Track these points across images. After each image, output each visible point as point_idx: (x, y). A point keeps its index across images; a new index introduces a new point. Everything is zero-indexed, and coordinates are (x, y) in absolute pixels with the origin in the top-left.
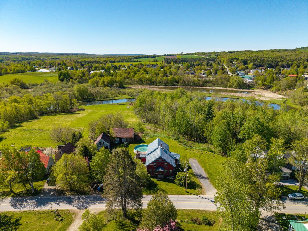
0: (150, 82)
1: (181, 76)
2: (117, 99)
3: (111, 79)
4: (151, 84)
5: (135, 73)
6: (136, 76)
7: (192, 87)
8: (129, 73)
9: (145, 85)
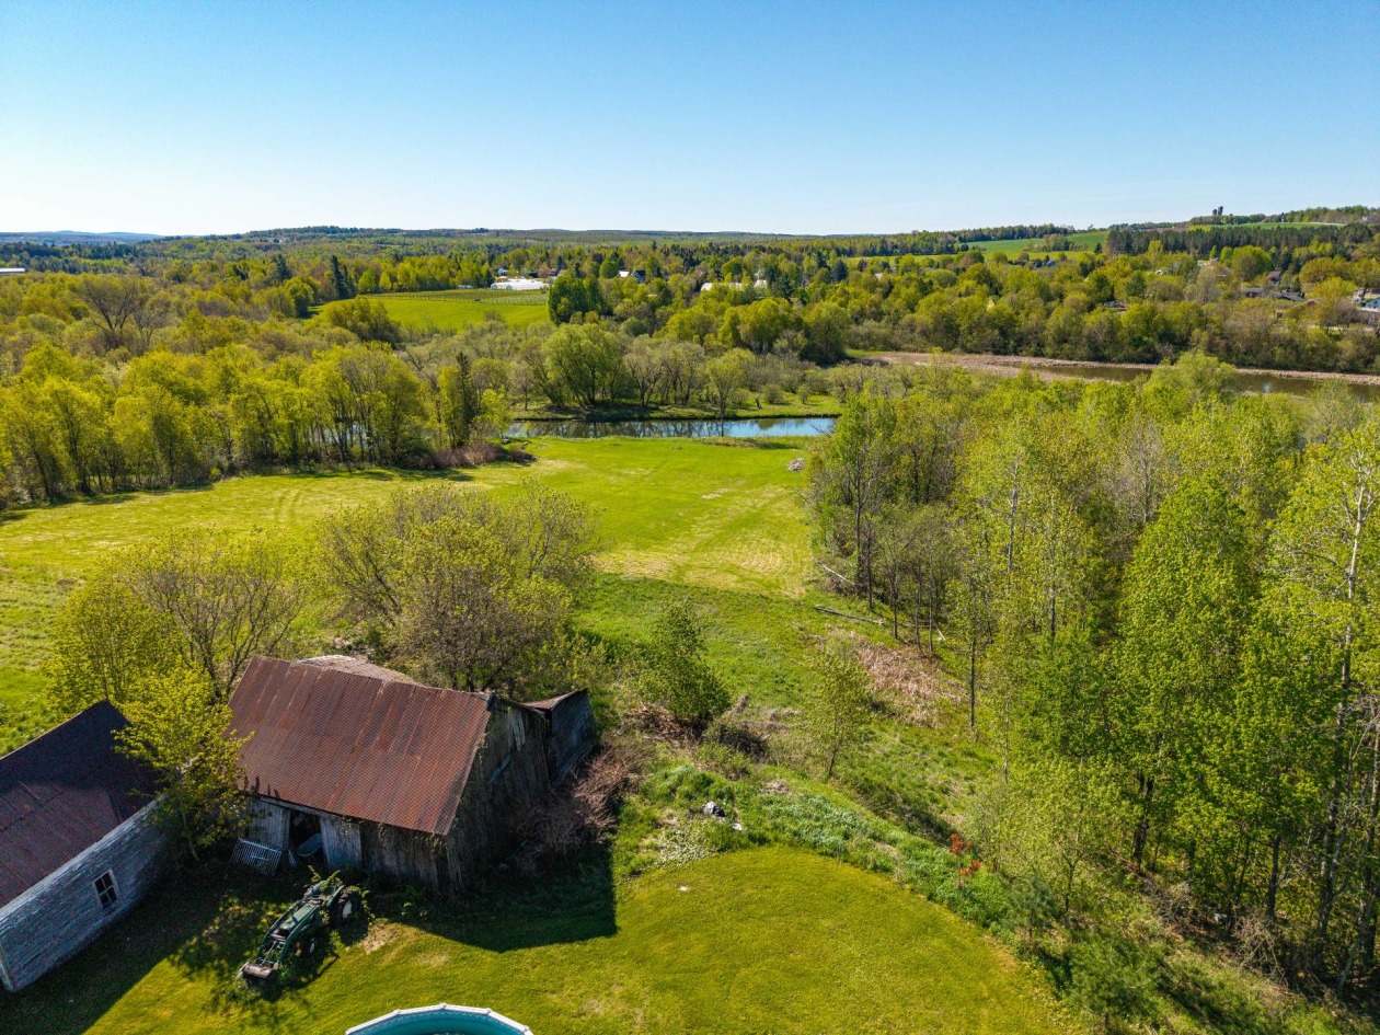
0: (1003, 333)
1: (1204, 308)
2: (770, 413)
3: (776, 310)
4: (1005, 346)
5: (925, 289)
6: (923, 302)
7: (1276, 373)
8: (889, 289)
9: (970, 352)
